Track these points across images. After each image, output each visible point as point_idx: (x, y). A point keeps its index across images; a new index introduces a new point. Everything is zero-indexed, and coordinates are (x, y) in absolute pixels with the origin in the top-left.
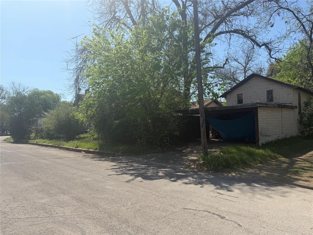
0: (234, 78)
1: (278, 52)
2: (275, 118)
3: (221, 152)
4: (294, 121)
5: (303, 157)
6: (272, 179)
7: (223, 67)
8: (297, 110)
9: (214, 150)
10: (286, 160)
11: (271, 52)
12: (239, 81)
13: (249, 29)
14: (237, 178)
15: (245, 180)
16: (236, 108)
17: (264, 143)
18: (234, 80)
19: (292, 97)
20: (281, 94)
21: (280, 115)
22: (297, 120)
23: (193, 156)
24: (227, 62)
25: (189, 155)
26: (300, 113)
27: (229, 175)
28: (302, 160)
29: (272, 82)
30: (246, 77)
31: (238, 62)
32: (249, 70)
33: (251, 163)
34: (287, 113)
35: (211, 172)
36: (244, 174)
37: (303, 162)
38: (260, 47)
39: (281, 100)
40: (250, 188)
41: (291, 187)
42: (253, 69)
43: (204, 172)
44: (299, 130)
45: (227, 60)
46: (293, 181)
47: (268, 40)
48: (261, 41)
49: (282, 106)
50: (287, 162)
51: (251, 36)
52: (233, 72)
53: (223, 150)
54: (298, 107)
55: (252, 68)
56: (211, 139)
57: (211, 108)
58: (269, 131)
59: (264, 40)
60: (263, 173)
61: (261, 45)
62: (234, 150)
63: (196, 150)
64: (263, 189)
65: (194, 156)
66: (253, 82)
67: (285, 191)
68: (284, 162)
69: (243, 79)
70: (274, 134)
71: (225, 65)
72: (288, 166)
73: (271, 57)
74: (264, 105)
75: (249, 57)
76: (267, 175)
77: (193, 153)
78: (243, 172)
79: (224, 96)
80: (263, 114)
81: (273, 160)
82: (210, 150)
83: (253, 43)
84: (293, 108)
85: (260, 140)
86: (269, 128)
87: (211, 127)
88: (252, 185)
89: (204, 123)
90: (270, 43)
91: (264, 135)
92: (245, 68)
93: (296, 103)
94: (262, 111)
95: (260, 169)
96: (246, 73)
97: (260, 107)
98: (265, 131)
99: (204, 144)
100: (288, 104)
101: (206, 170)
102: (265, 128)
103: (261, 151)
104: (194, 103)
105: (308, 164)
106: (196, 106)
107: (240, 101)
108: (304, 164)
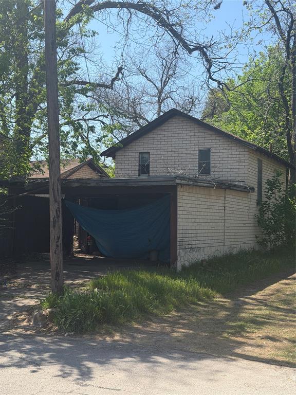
0: (135, 113)
1: (224, 68)
2: (211, 211)
3: (95, 286)
4: (247, 219)
5: (258, 296)
6: (195, 343)
7: (111, 87)
8: (254, 196)
9: (80, 281)
10: (225, 302)
11: (210, 67)
12: (147, 120)
13: (169, 8)
14: (122, 345)
15: (138, 349)
16: (134, 184)
17: (187, 264)
18: (136, 117)
19: (246, 167)
20: (227, 159)
21: (221, 205)
22: (252, 217)
23: (28, 298)
24: (120, 75)
25: (17, 296)
26: (259, 202)
27: (108, 339)
28: (255, 302)
29: (211, 133)
30: (162, 114)
31: (146, 77)
32: (167, 98)
33: (155, 311)
34: (235, 200)
35: (66, 335)
36: (139, 336)
37: (256, 305)
38: (190, 53)
39: (225, 173)
40: (148, 367)
41: (228, 360)
42: (177, 97)
43: (49, 336)
44: (257, 237)
45: (120, 69)
46: (233, 347)
47: (205, 39)
48: (193, 38)
49: (225, 186)
50: (227, 306)
51: (173, 25)
52: (134, 99)
53: (100, 280)
54: (256, 189)
55: (174, 95)
56: (76, 255)
57: (78, 180)
58: (199, 239)
59: (198, 38)
60: (178, 332)
61: (191, 47)
62: (123, 282)
63: (38, 281)
64: (173, 367)
65: (32, 298)
66: (173, 127)
67: (216, 369)
68: (223, 307)
69: (156, 116)
70: (207, 245)
71: (116, 82)
72: (228, 315)
73: (210, 77)
74: (191, 183)
75: (169, 68)
76: (184, 336)
77: (30, 290)
78: (137, 330)
79: (110, 152)
80: (187, 202)
81: (202, 303)
82: (70, 282)
83: (175, 40)
84: (246, 190)
85: (179, 259)
86: (199, 231)
87: (77, 224)
88: (152, 360)
89: (58, 217)
90: (210, 46)
91: (187, 247)
92: (160, 92)
93: (252, 182)
94: (186, 194)
95: (174, 323)
96: (162, 104)
97: (182, 185)
98: (190, 239)
99: (57, 268)
100: (237, 183)
101: (57, 330)
102: (191, 231)
103: (179, 283)
104: (38, 166)
105: (265, 311)
106: (43, 172)
107: (144, 168)
108: (258, 309)
